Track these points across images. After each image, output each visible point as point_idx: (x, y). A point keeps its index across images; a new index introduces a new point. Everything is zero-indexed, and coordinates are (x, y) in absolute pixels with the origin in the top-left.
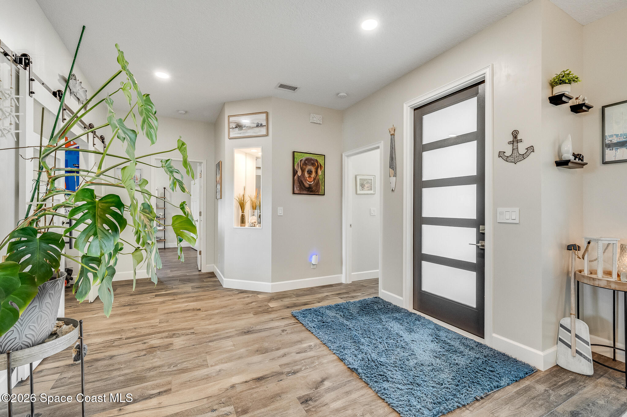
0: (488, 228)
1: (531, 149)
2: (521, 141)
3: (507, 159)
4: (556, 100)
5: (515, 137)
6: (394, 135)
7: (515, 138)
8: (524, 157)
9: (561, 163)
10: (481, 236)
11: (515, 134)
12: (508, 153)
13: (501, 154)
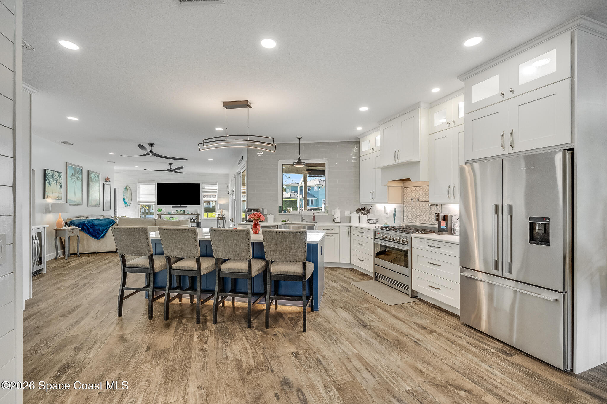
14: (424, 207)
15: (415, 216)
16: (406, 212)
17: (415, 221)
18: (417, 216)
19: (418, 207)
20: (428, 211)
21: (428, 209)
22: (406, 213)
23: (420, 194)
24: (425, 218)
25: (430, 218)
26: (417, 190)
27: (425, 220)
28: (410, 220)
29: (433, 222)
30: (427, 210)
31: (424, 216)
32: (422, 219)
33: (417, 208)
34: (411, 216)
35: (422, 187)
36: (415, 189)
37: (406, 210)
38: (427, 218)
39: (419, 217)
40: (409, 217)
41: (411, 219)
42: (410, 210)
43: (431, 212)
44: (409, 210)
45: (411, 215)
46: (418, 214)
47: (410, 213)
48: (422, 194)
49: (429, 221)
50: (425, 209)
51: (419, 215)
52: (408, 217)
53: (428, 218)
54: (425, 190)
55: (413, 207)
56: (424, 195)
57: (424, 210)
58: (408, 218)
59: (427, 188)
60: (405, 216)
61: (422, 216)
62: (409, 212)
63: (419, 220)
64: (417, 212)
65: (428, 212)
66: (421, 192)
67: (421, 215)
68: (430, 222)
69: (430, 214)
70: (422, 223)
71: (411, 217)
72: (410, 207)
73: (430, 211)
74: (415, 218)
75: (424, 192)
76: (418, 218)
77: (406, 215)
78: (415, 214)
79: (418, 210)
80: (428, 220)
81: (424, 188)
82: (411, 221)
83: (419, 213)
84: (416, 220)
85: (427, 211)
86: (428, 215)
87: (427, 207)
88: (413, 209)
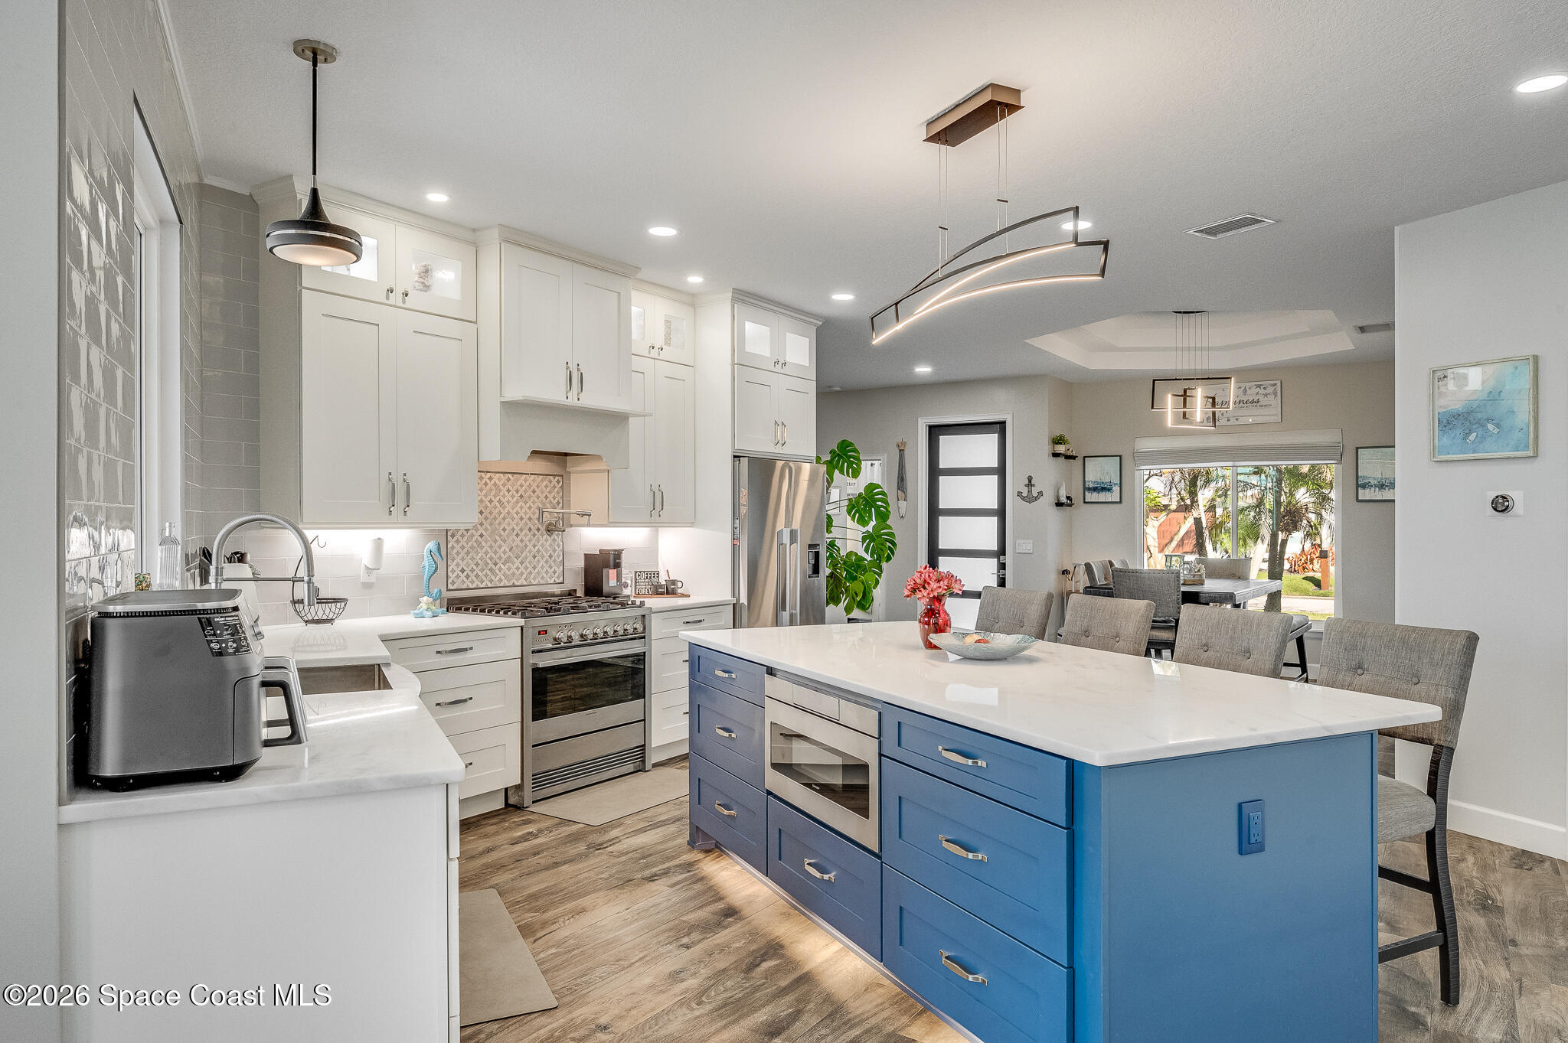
0: (1009, 559)
1: (1041, 493)
2: (1034, 485)
3: (1023, 499)
4: (1056, 455)
5: (1030, 481)
6: (903, 450)
7: (1030, 484)
8: (1036, 499)
9: (1059, 504)
10: (1002, 566)
11: (1030, 479)
12: (1025, 494)
13: (1019, 494)
14: (517, 535)
15: (491, 565)
16: (458, 553)
17: (491, 581)
18: (496, 564)
19: (500, 536)
20: (530, 546)
21: (530, 541)
22: (458, 560)
23: (504, 496)
24: (522, 569)
25: (534, 568)
26: (495, 484)
27: (522, 574)
28: (472, 582)
29: (543, 578)
30: (528, 543)
31: (517, 563)
32: (513, 574)
33: (498, 538)
34: (475, 567)
35: (510, 475)
36: (490, 479)
37: (458, 547)
38: (526, 568)
39: (502, 566)
40: (467, 571)
41: (477, 576)
42: (472, 547)
43: (538, 551)
44: (467, 547)
45: (477, 564)
46: (500, 558)
47: (472, 559)
48: (513, 496)
49: (532, 576)
50: (522, 541)
51: (503, 561)
52: (463, 571)
53: (530, 569)
54: (521, 486)
55: (481, 536)
56: (517, 502)
57: (517, 546)
58: (463, 576)
59: (526, 480)
60: (453, 571)
61: (513, 563)
62: (468, 553)
63: (503, 578)
64: (496, 553)
65: (530, 551)
66: (509, 491)
67: (507, 561)
68: (534, 579)
69: (534, 557)
70: (514, 586)
71: (477, 571)
72: (472, 536)
73: (534, 546)
74: (489, 573)
75: (517, 491)
76: (500, 570)
77: (458, 565)
78: (489, 561)
79: (500, 547)
80: (531, 573)
81: (517, 480)
82: (477, 583)
83: (502, 555)
84: (493, 578)
85: (526, 546)
86: (530, 558)
87: (526, 535)
88: (483, 543)
